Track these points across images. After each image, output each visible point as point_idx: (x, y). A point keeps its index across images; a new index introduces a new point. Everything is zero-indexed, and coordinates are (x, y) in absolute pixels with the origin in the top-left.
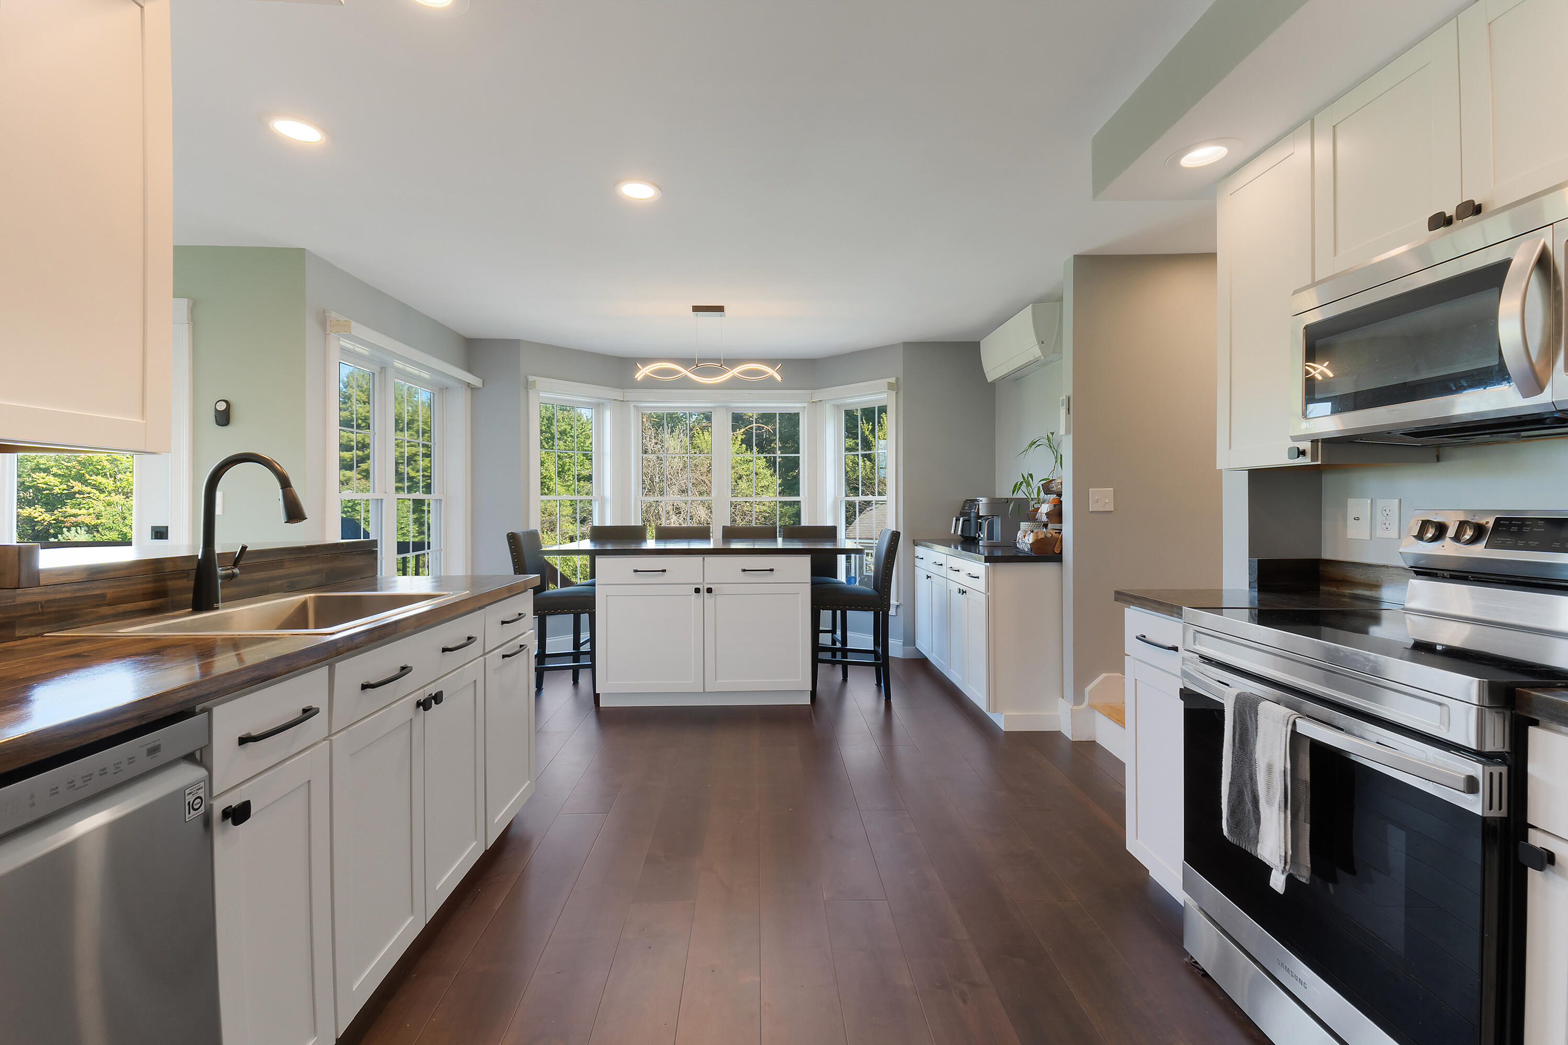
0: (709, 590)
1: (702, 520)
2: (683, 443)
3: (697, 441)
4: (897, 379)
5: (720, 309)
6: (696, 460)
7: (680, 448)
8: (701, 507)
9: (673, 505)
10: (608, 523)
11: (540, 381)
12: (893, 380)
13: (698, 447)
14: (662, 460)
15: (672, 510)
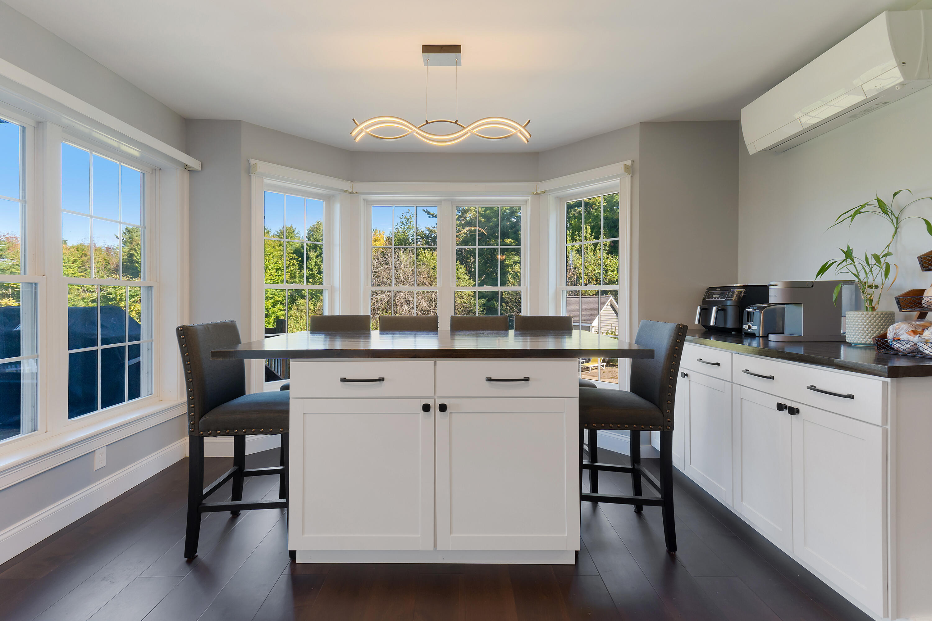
0: (443, 408)
1: (424, 308)
2: (412, 258)
3: (421, 257)
4: (633, 161)
5: (455, 49)
6: (420, 269)
7: (410, 261)
8: (423, 300)
9: (405, 299)
10: (337, 313)
11: (261, 166)
12: (629, 163)
13: (422, 261)
14: (398, 269)
15: (404, 302)
